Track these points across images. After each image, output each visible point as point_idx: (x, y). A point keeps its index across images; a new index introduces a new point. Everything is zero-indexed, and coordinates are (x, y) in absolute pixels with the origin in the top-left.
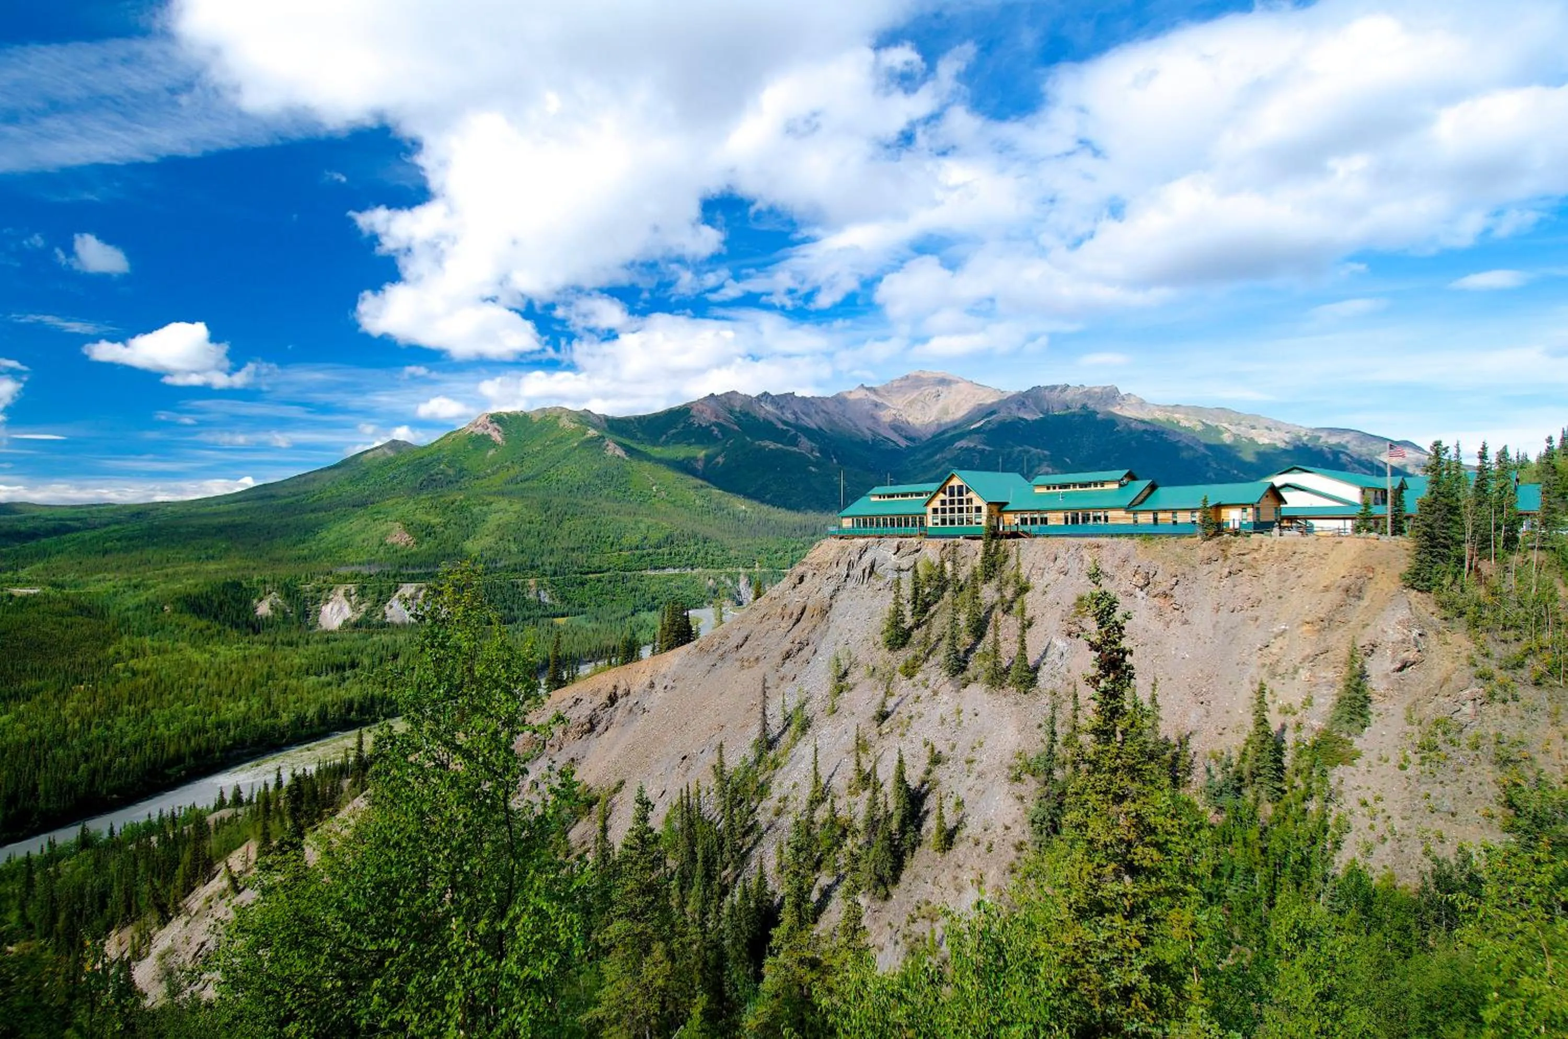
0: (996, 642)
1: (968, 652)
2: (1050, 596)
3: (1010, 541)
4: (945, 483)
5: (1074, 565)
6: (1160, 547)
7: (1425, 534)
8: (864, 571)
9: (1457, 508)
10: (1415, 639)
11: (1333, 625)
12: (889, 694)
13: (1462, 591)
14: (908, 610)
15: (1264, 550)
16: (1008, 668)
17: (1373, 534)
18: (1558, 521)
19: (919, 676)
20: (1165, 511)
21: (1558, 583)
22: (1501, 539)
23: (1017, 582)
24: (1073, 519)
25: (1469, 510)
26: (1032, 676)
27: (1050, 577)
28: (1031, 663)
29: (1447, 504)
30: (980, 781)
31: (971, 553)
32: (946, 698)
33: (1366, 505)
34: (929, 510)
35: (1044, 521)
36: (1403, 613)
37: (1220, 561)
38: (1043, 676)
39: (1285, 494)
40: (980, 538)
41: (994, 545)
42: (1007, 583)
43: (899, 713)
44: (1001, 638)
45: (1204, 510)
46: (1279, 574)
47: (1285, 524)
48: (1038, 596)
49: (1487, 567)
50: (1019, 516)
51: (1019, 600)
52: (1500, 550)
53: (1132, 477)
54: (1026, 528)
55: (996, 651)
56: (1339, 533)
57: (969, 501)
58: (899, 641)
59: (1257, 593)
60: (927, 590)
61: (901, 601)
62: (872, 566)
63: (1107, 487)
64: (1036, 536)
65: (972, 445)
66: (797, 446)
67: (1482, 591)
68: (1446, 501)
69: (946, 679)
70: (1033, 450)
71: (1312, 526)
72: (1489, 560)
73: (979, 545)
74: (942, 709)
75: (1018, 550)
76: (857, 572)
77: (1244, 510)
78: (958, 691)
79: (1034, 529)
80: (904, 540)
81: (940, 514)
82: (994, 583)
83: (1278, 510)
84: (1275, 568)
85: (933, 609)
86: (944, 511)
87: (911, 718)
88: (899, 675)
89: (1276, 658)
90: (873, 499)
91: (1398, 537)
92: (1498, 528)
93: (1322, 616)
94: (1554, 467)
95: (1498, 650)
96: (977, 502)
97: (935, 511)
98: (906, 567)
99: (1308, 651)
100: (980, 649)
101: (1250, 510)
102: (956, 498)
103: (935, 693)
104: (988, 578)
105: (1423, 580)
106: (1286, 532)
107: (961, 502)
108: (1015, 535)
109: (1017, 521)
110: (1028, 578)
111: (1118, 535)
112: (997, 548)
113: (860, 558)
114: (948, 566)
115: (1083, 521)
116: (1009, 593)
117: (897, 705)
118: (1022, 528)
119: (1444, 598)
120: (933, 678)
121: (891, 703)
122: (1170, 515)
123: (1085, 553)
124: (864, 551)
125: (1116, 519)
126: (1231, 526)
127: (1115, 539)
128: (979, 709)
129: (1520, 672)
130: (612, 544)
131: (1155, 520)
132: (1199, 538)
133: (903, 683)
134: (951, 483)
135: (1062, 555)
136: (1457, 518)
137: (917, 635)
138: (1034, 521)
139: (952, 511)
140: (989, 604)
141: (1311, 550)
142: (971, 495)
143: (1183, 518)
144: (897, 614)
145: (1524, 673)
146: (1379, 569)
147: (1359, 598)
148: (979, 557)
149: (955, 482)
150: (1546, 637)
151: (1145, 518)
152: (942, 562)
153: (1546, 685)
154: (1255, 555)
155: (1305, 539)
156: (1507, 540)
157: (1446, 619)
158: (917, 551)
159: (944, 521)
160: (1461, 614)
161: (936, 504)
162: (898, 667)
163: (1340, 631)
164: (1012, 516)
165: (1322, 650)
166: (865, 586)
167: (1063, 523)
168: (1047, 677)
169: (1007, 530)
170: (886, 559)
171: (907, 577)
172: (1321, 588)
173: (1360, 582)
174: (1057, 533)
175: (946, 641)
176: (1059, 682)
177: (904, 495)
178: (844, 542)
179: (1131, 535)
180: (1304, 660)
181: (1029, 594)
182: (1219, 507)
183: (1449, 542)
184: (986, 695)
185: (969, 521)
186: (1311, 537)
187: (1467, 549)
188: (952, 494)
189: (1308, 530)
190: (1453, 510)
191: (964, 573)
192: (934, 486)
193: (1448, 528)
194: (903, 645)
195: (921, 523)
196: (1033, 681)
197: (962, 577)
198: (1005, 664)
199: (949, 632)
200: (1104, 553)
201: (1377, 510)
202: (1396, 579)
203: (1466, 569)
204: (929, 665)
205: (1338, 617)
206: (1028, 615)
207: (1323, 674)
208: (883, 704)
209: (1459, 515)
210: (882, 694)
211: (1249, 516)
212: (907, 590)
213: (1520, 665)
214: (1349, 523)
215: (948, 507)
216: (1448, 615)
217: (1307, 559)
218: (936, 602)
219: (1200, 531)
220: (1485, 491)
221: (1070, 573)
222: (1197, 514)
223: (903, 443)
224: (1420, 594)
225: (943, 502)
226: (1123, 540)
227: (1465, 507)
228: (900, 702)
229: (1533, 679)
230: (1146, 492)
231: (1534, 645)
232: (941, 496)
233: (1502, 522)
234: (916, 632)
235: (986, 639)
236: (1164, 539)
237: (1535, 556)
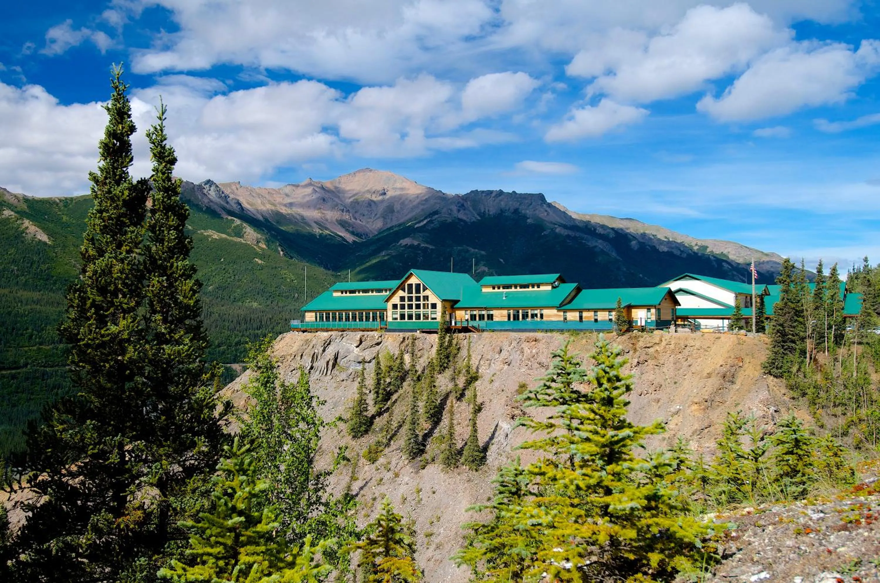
0: (451, 426)
1: (426, 436)
2: (496, 384)
3: (462, 335)
4: (404, 282)
5: (516, 356)
6: (584, 341)
7: (778, 331)
8: (328, 363)
9: (802, 311)
10: (772, 414)
11: (715, 404)
12: (353, 478)
13: (805, 377)
14: (370, 398)
15: (664, 343)
16: (462, 449)
17: (743, 332)
18: (872, 322)
19: (382, 460)
20: (589, 310)
21: (871, 370)
22: (832, 336)
23: (468, 372)
24: (514, 315)
25: (809, 312)
26: (482, 455)
27: (497, 366)
28: (481, 444)
29: (794, 309)
30: (438, 551)
31: (427, 346)
32: (406, 479)
33: (738, 307)
34: (389, 305)
35: (490, 317)
36: (764, 394)
37: (631, 352)
38: (491, 454)
39: (679, 297)
40: (436, 332)
41: (447, 339)
42: (460, 372)
43: (363, 495)
44: (455, 422)
45: (618, 309)
46: (675, 364)
47: (679, 322)
48: (486, 383)
49: (823, 358)
50: (468, 312)
51: (471, 388)
52: (832, 345)
53: (562, 280)
54: (475, 323)
55: (451, 434)
56: (718, 330)
57: (426, 298)
58: (363, 428)
59: (659, 380)
60: (388, 380)
61: (364, 390)
62: (336, 359)
63: (542, 288)
64: (483, 331)
65: (416, 243)
66: (241, 237)
67: (819, 377)
68: (793, 306)
69: (406, 462)
70: (473, 250)
71: (699, 325)
72: (824, 352)
73: (434, 338)
74: (402, 490)
75: (470, 343)
76: (321, 364)
77: (649, 310)
78: (417, 472)
79: (482, 324)
80: (366, 333)
81: (399, 310)
82: (448, 373)
83: (674, 311)
84: (671, 359)
85: (394, 397)
86: (403, 307)
87: (374, 499)
88: (363, 461)
89: (673, 432)
90: (335, 294)
91: (760, 334)
92: (830, 327)
93: (706, 397)
94: (869, 281)
95: (829, 422)
96: (433, 299)
97: (395, 306)
98: (368, 359)
99: (697, 426)
100: (437, 433)
101: (653, 311)
102: (414, 295)
103: (397, 475)
104: (443, 368)
105: (777, 368)
106: (679, 329)
107: (418, 299)
108: (466, 330)
109: (468, 317)
110: (478, 368)
111: (551, 331)
112: (450, 342)
113: (324, 351)
114: (407, 358)
115: (523, 318)
116: (461, 382)
117: (361, 488)
118: (471, 323)
119: (792, 382)
120: (394, 463)
121: (355, 488)
122: (592, 314)
123: (526, 346)
124: (327, 344)
125: (549, 316)
126: (639, 324)
127: (549, 334)
128: (436, 487)
129: (846, 439)
130: (31, 337)
131: (581, 317)
132: (615, 333)
133: (366, 468)
134: (409, 282)
135: (506, 348)
136: (801, 319)
137: (379, 422)
138: (482, 317)
139: (410, 307)
140: (444, 392)
141: (698, 344)
142: (427, 293)
143: (602, 316)
144: (362, 403)
145: (848, 440)
146: (747, 360)
147: (733, 382)
148: (434, 350)
149: (413, 281)
150: (863, 412)
151: (573, 316)
152: (402, 354)
153: (863, 449)
154: (657, 348)
155: (694, 335)
156: (836, 337)
157: (793, 398)
158: (378, 344)
159: (402, 317)
160: (804, 394)
161: (396, 300)
162: (362, 453)
163: (719, 409)
164: (463, 312)
165: (706, 425)
166: (329, 377)
167: (506, 319)
168: (494, 455)
169: (459, 325)
170: (349, 351)
171: (371, 367)
172: (705, 375)
173: (733, 369)
174: (502, 328)
175: (406, 427)
176: (505, 459)
177: (365, 291)
178: (308, 335)
179: (561, 331)
180: (693, 433)
181: (478, 383)
182: (629, 308)
183: (796, 338)
184: (442, 475)
185: (426, 317)
186: (698, 333)
187: (809, 344)
188: (410, 292)
189: (696, 328)
190: (799, 313)
191: (422, 363)
192: (394, 284)
193: (794, 327)
194: (366, 432)
195: (382, 318)
196: (483, 459)
197: (419, 368)
198: (459, 446)
199: (409, 419)
200: (541, 345)
201: (745, 312)
202: (759, 367)
203: (808, 359)
204: (391, 449)
205: (718, 399)
206: (479, 400)
207: (707, 445)
208: (349, 488)
209: (803, 317)
210: (347, 479)
211: (652, 315)
212: (370, 381)
213: (845, 434)
214: (726, 322)
215: (406, 303)
216: (795, 395)
217: (695, 351)
218: (396, 391)
219: (615, 327)
220: (821, 298)
221: (513, 363)
222: (613, 313)
223: (350, 238)
224: (775, 379)
225: (402, 299)
226: (556, 335)
227: (807, 311)
228: (365, 485)
229: (855, 444)
230: (573, 294)
231: (855, 418)
232: (401, 293)
233: (832, 323)
234: (377, 419)
235: (442, 424)
236: (588, 334)
237: (856, 349)
